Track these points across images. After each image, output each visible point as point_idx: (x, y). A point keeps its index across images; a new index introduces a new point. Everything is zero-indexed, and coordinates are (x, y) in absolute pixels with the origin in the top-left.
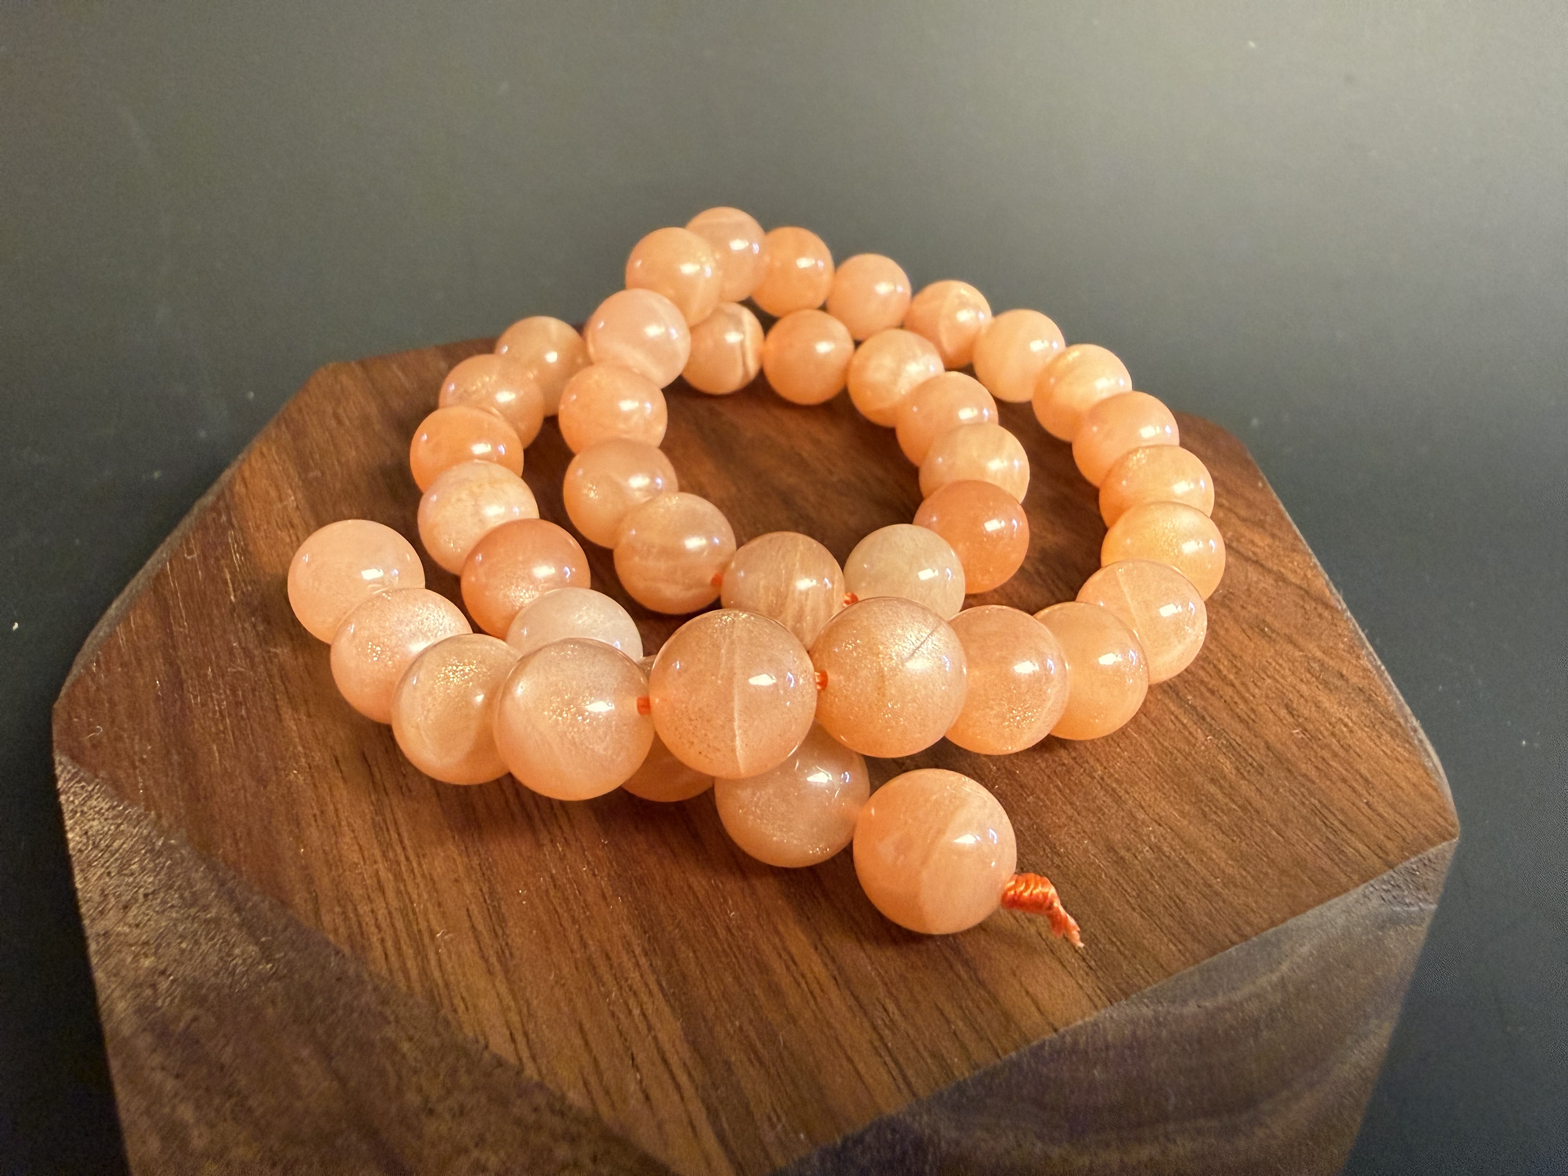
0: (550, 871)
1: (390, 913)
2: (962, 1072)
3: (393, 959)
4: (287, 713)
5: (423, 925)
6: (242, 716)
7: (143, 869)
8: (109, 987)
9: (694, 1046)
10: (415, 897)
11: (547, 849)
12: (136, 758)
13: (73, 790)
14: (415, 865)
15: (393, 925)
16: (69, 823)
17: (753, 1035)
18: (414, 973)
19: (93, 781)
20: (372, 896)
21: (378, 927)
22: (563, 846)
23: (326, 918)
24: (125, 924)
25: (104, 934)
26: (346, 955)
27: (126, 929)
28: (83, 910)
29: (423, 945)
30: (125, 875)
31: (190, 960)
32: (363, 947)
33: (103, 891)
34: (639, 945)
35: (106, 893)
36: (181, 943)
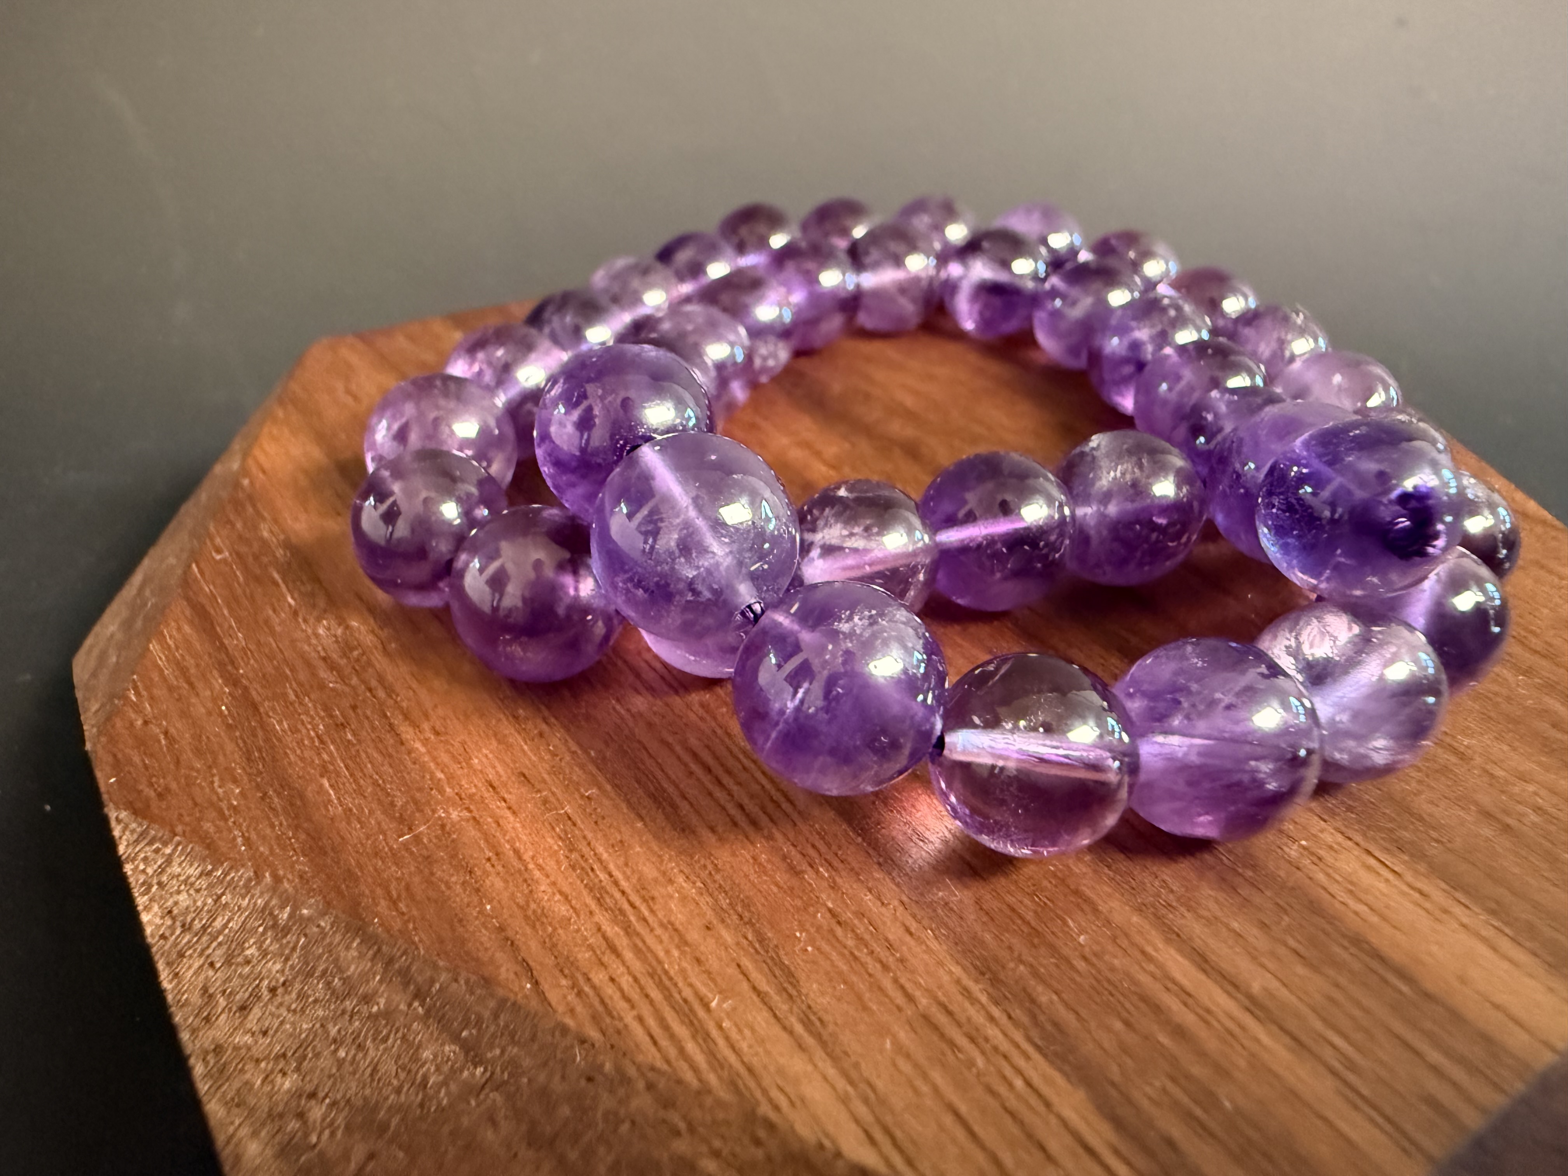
0: (826, 905)
1: (636, 980)
2: (1473, 1121)
3: (664, 1043)
4: (407, 732)
5: (687, 993)
6: (349, 741)
7: (264, 954)
8: (232, 1123)
9: (1118, 1123)
10: (661, 954)
11: (809, 876)
12: (224, 805)
13: (142, 855)
14: (646, 913)
15: (647, 996)
16: (141, 901)
17: (1185, 1100)
18: (700, 1059)
19: (171, 840)
20: (605, 959)
21: (628, 1000)
22: (827, 871)
23: (553, 996)
24: (246, 1033)
25: (214, 1050)
26: (597, 1046)
27: (248, 1039)
28: (178, 1019)
29: (699, 1021)
30: (238, 965)
31: (354, 1073)
32: (619, 1032)
33: (205, 989)
34: (981, 990)
35: (211, 991)
36: (336, 1051)
